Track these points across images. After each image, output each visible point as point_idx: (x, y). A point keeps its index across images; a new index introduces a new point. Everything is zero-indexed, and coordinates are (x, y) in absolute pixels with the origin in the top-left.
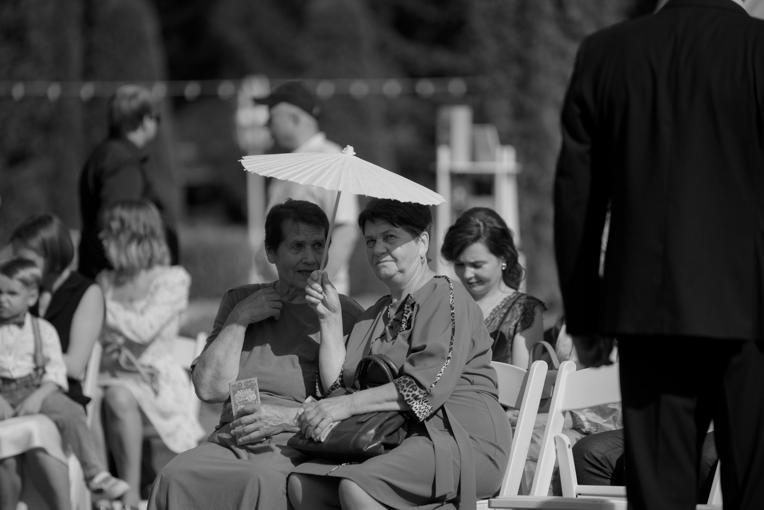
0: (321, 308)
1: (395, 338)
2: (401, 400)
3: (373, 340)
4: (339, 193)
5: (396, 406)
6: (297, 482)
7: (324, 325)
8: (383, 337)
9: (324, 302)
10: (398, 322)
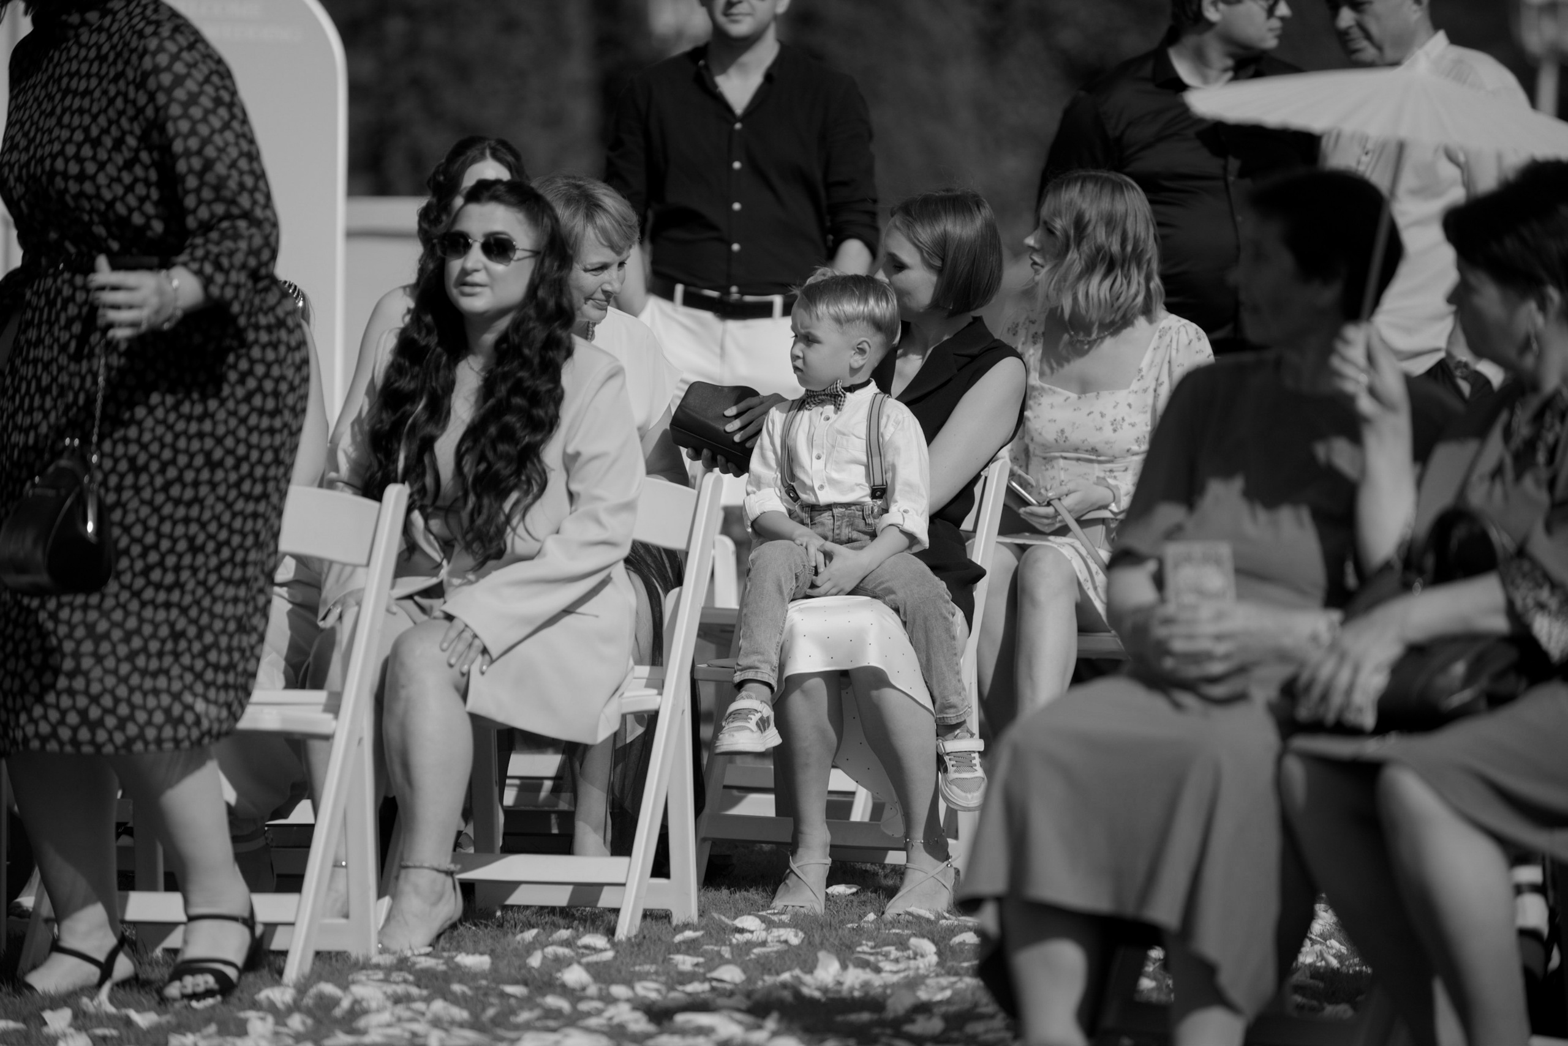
0: (1365, 404)
1: (1518, 477)
2: (1512, 611)
3: (1475, 478)
4: (1401, 147)
5: (1499, 624)
6: (1295, 769)
7: (1371, 440)
8: (1497, 473)
9: (1372, 392)
10: (1531, 445)
